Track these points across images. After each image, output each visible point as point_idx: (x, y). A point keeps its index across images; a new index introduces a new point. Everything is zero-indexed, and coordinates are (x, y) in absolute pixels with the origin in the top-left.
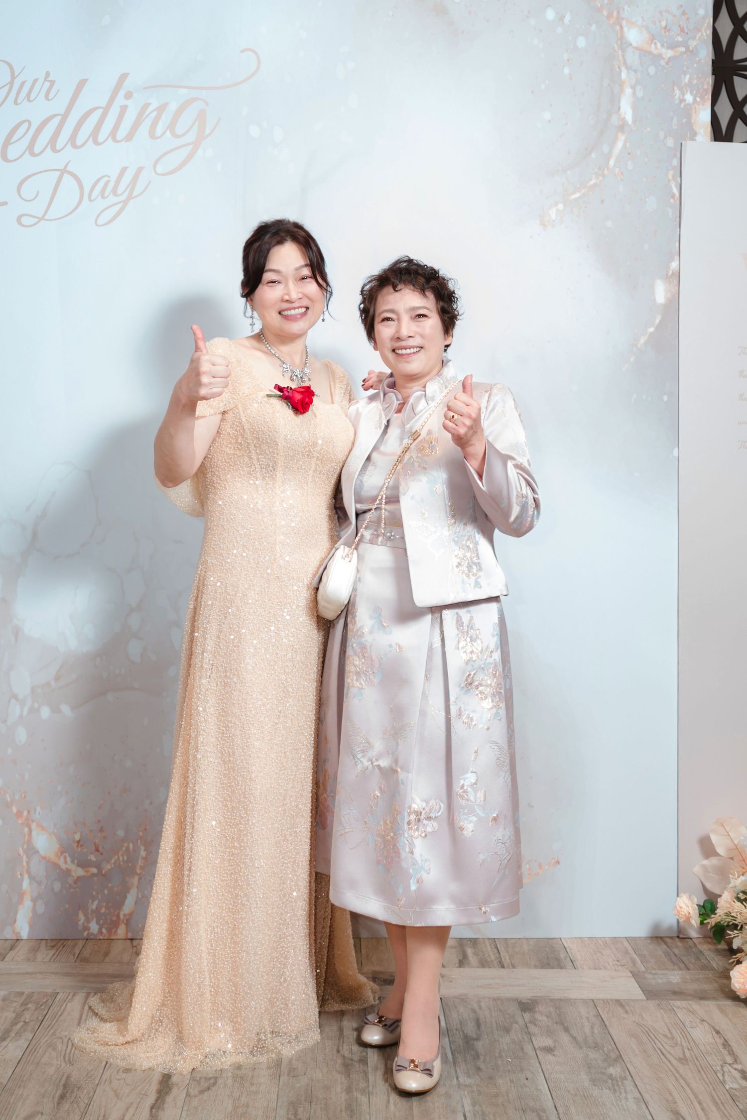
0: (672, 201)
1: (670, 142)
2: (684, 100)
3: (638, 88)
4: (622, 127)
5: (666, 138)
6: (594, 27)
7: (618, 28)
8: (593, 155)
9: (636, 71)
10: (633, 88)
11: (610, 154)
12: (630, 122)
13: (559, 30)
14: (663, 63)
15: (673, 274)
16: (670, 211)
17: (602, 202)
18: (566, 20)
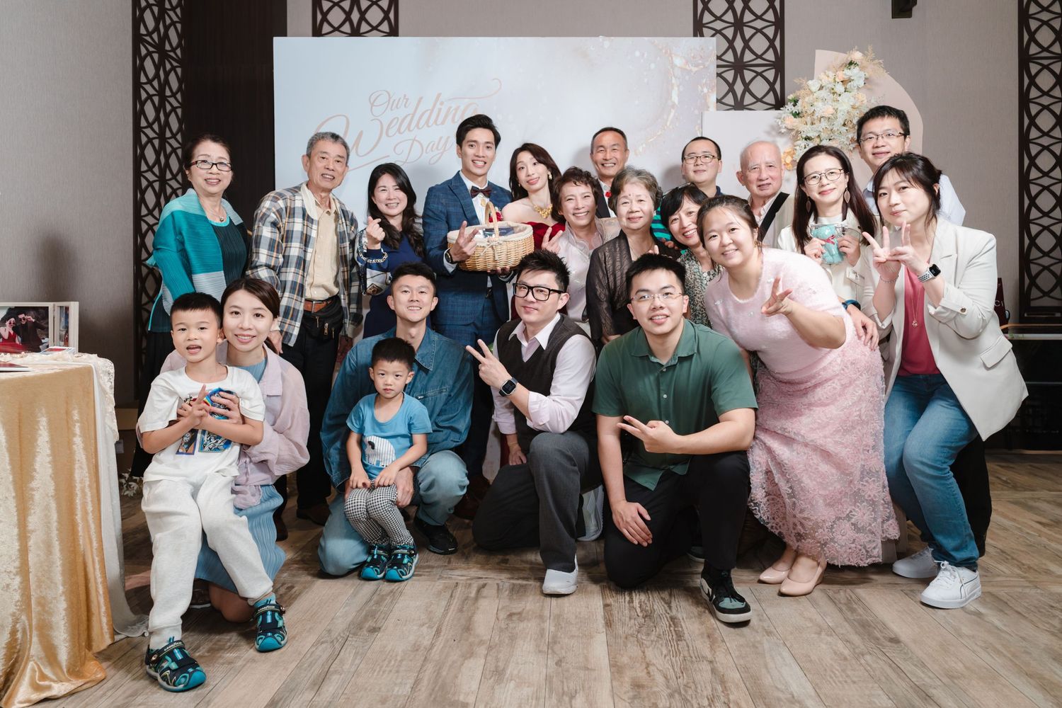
1: (696, 112)
2: (703, 91)
4: (673, 106)
5: (694, 110)
6: (658, 58)
7: (670, 58)
8: (660, 121)
9: (679, 79)
10: (678, 86)
13: (642, 61)
14: (692, 74)
18: (646, 55)
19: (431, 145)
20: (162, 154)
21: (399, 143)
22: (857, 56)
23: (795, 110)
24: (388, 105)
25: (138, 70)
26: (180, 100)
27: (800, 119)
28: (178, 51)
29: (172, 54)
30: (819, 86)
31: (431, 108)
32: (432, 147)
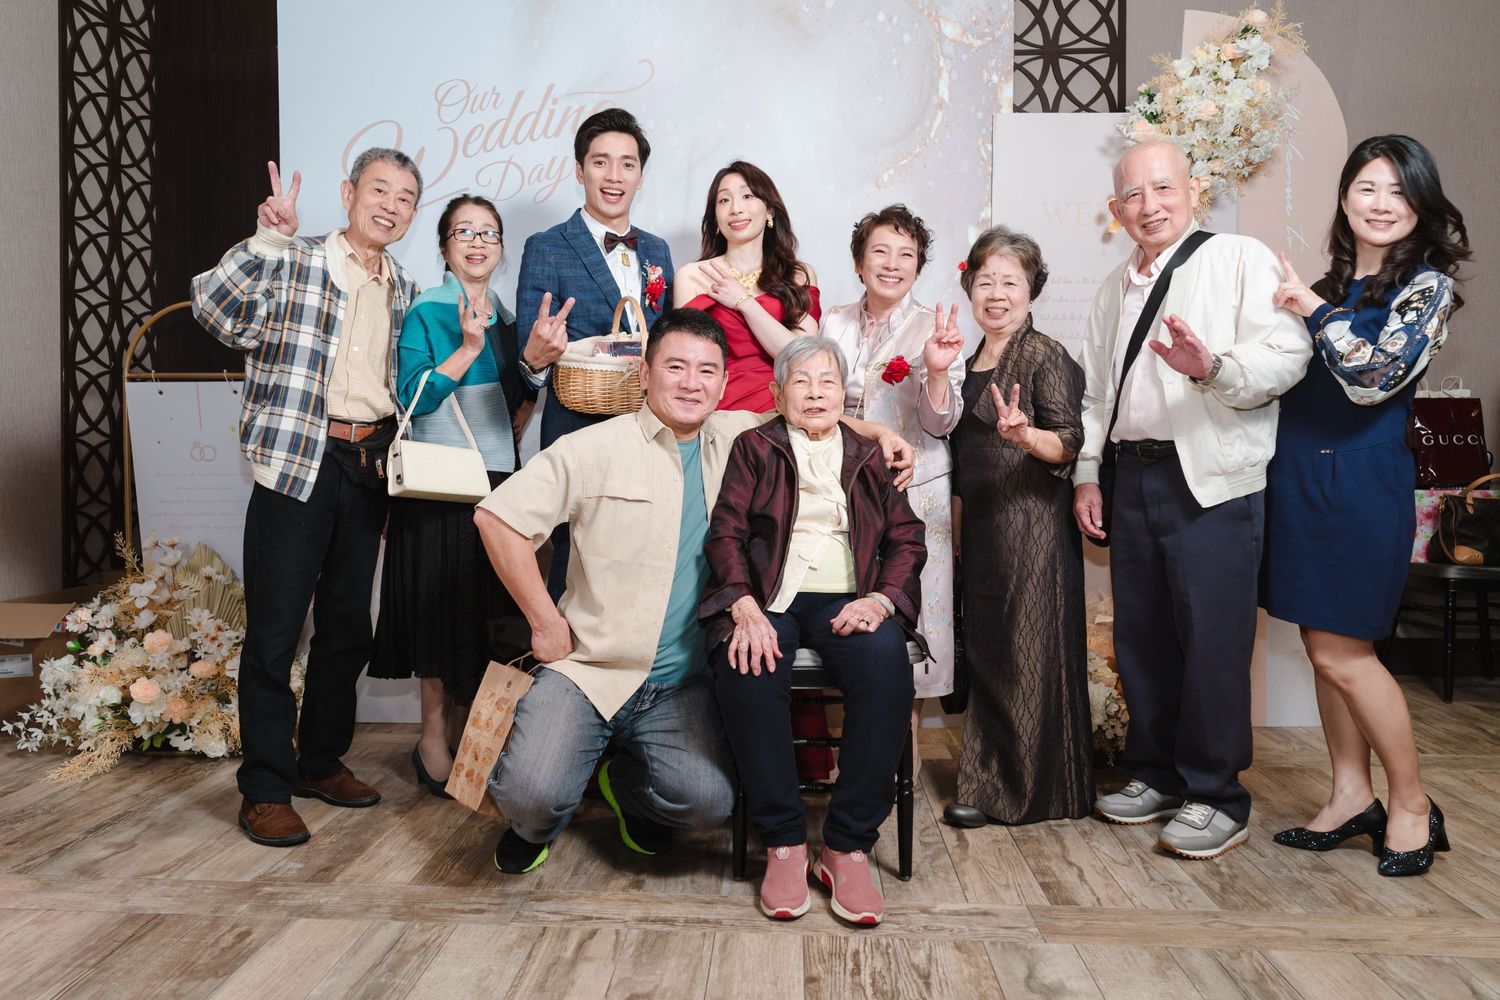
0: (982, 163)
2: (991, 80)
3: (953, 72)
4: (940, 105)
5: (976, 111)
6: (917, 25)
7: (936, 24)
8: (918, 129)
9: (951, 59)
10: (950, 73)
11: (931, 127)
12: (947, 100)
13: (889, 29)
14: (973, 51)
15: (983, 221)
17: (925, 166)
18: (894, 21)
19: (539, 168)
20: (114, 191)
21: (483, 169)
22: (1257, 17)
23: (1151, 108)
24: (467, 102)
25: (68, 52)
26: (148, 106)
27: (1158, 126)
28: (145, 27)
29: (133, 30)
30: (1191, 68)
31: (537, 110)
32: (539, 175)
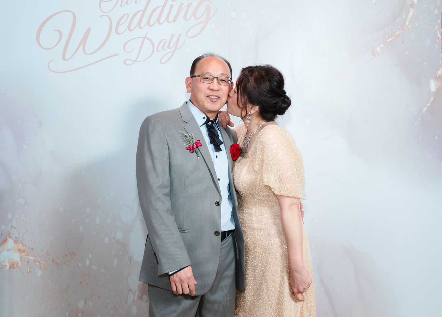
0: (438, 41)
4: (412, 5)
8: (398, 20)
11: (406, 18)
12: (416, 3)
15: (439, 77)
16: (437, 45)
17: (403, 42)
